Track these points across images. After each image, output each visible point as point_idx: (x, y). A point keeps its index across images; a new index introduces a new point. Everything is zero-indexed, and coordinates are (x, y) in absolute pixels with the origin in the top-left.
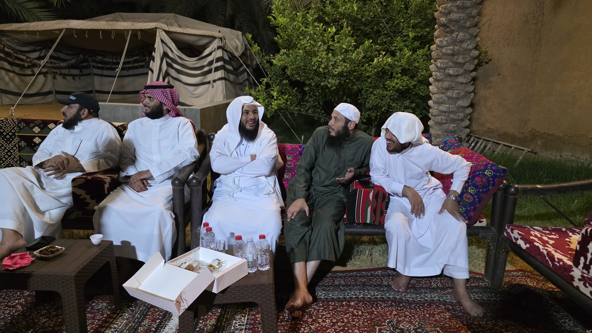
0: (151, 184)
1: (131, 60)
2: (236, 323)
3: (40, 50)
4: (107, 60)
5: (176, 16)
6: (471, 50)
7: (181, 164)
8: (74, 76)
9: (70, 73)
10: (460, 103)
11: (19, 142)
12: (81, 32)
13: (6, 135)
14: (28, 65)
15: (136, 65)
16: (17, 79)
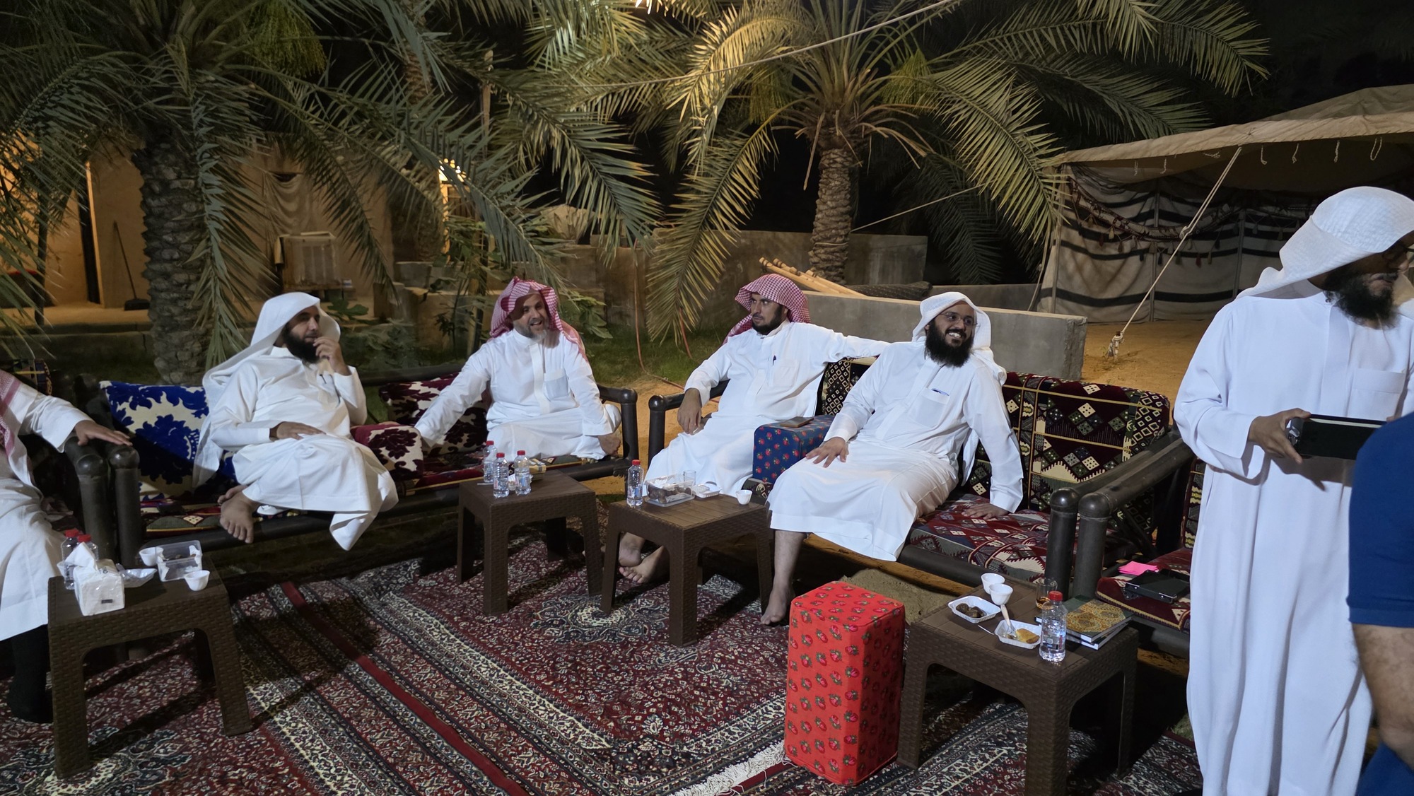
3: (1144, 199)
8: (1199, 257)
14: (1115, 236)
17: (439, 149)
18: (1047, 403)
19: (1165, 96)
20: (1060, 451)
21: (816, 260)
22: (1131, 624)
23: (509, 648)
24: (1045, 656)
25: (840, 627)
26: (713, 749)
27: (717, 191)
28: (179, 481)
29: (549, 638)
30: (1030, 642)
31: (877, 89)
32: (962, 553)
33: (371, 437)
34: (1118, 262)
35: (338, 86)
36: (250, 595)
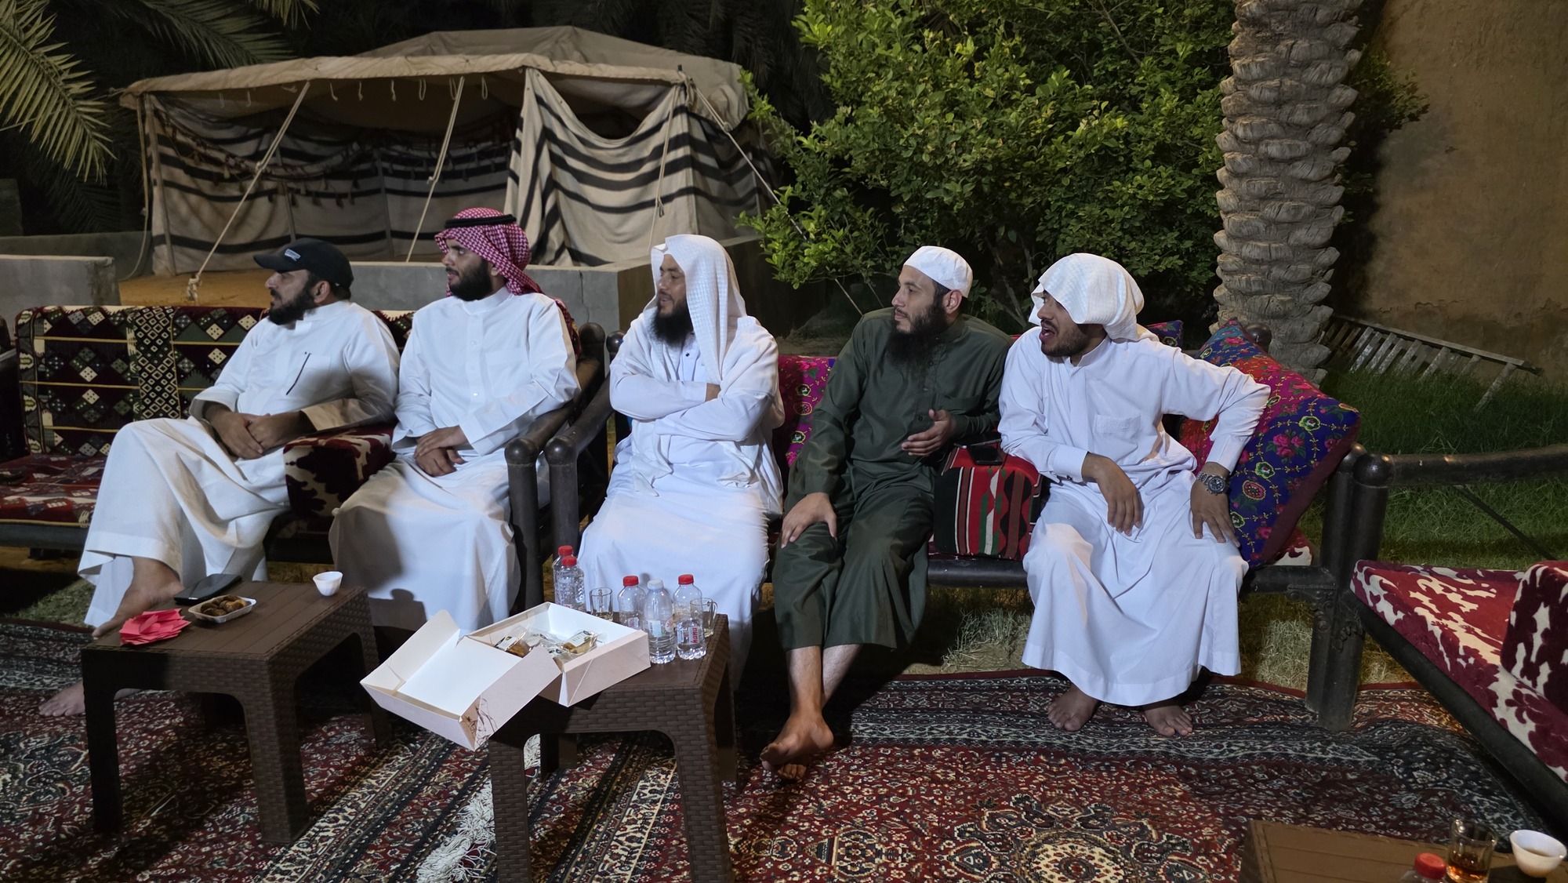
0: (465, 459)
1: (474, 150)
2: (644, 787)
3: (259, 135)
4: (416, 153)
5: (576, 33)
6: (1331, 88)
7: (534, 409)
8: (339, 197)
9: (331, 190)
10: (1301, 235)
11: (178, 361)
12: (347, 86)
13: (151, 345)
14: (231, 175)
15: (486, 162)
16: (206, 209)
34: (243, 204)
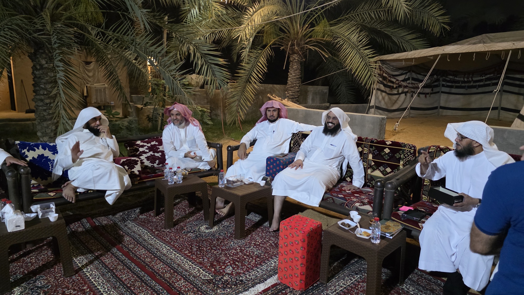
3: (406, 73)
4: (458, 79)
8: (426, 94)
9: (424, 92)
14: (396, 87)
15: (488, 82)
16: (387, 97)
17: (147, 53)
18: (373, 148)
19: (414, 36)
20: (377, 165)
21: (288, 95)
22: (404, 229)
23: (174, 241)
24: (373, 241)
25: (298, 232)
26: (251, 278)
27: (252, 69)
28: (47, 179)
29: (189, 237)
30: (368, 236)
31: (310, 32)
32: (343, 203)
33: (121, 162)
34: (397, 96)
35: (108, 29)
36: (74, 223)
